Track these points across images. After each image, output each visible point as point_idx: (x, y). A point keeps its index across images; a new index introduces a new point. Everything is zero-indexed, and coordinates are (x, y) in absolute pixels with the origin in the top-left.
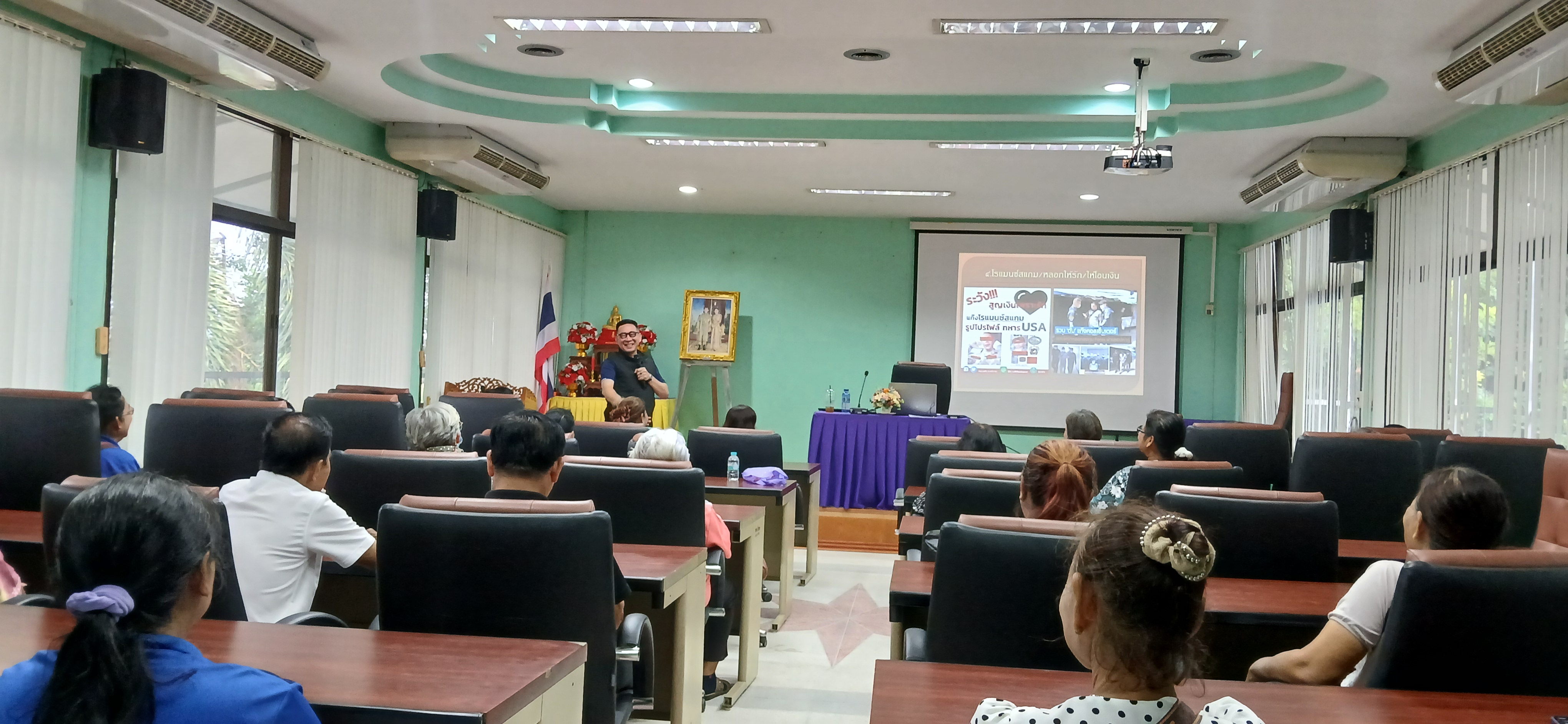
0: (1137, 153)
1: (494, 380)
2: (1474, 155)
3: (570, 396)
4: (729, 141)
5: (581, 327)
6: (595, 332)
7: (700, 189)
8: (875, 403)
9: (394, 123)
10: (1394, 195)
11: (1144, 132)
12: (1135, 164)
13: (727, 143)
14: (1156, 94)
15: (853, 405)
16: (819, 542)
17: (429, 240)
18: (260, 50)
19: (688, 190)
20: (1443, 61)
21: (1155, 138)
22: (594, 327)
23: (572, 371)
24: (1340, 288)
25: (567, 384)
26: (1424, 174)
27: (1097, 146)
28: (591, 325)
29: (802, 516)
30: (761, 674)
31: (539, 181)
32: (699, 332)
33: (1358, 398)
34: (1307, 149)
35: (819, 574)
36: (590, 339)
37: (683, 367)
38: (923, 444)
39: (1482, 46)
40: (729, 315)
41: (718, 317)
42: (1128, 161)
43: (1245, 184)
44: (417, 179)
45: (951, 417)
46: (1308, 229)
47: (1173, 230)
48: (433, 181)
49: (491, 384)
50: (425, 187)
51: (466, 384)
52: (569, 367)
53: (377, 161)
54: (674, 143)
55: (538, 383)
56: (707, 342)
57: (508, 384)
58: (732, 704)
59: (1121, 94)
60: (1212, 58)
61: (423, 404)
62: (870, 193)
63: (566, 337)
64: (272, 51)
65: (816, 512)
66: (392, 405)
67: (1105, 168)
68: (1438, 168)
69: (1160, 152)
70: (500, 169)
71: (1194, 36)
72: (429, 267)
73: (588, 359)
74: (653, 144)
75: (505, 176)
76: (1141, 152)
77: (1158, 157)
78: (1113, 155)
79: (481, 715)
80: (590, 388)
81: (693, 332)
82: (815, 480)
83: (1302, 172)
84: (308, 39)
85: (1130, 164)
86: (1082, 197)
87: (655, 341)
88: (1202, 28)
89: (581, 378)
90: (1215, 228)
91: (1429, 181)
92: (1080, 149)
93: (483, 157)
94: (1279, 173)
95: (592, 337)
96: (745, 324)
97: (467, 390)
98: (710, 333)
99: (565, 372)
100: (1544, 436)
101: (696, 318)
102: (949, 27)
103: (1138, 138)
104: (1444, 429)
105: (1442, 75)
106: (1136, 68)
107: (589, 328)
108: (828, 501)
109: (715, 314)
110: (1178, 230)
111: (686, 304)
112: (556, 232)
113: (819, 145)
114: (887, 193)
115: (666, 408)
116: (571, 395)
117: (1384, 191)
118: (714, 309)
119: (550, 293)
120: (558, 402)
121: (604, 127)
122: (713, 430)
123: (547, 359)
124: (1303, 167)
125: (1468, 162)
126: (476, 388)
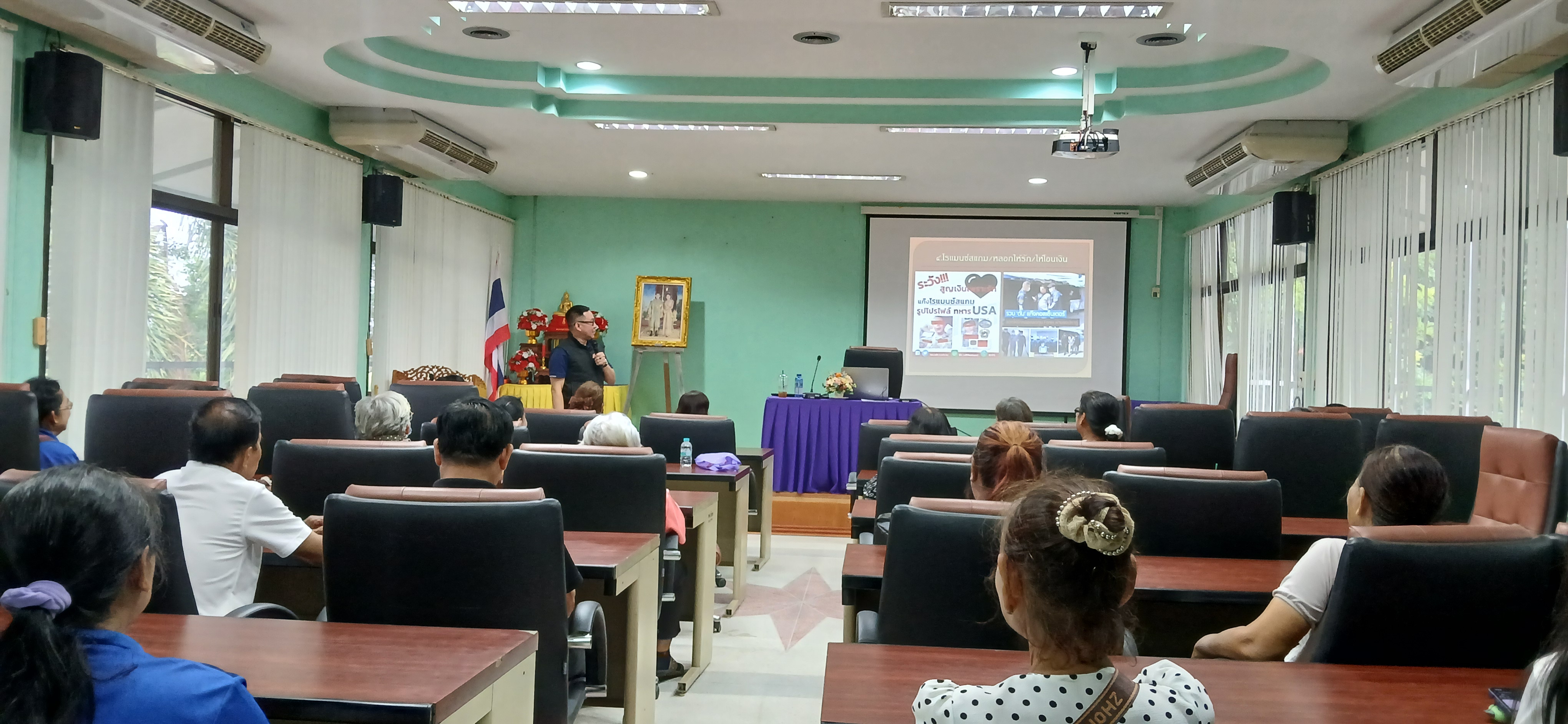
0: (1084, 136)
1: (443, 368)
2: (1413, 138)
3: (521, 384)
4: (679, 125)
5: (531, 314)
6: (546, 318)
7: (651, 174)
8: (828, 388)
9: (337, 107)
10: (1335, 178)
11: (1091, 116)
12: (1083, 147)
13: (676, 127)
14: (1103, 78)
15: (806, 390)
16: (772, 527)
17: (374, 226)
18: (199, 33)
19: (638, 175)
20: (1383, 44)
21: (1102, 121)
22: (544, 314)
23: (523, 358)
24: (1283, 269)
25: (518, 372)
26: (1365, 157)
27: (1045, 130)
28: (542, 312)
29: (755, 501)
30: (715, 659)
31: (486, 166)
32: (651, 318)
33: (1301, 379)
34: (1251, 132)
35: (773, 559)
36: (541, 325)
37: (635, 354)
38: (876, 427)
39: (1421, 30)
40: (681, 301)
41: (670, 303)
42: (1075, 144)
43: (1191, 168)
44: (362, 164)
45: (903, 401)
46: (1252, 211)
47: (1120, 213)
48: (378, 167)
49: (440, 372)
50: (370, 173)
51: (414, 372)
52: (519, 354)
53: (321, 146)
54: (624, 127)
55: (488, 370)
56: (659, 329)
57: (457, 372)
58: (686, 689)
59: (1070, 78)
60: (1158, 41)
61: (370, 392)
62: (822, 177)
63: (516, 324)
64: (211, 34)
65: (769, 497)
66: (339, 393)
67: (1053, 152)
68: (1377, 151)
69: (1107, 136)
70: (446, 154)
71: (1140, 20)
72: (374, 253)
73: (539, 346)
74: (602, 128)
75: (451, 161)
76: (1088, 136)
77: (1105, 141)
78: (1060, 139)
79: (430, 706)
80: (541, 375)
81: (645, 317)
82: (769, 465)
83: (1246, 155)
84: (248, 22)
85: (1078, 147)
86: (1031, 181)
87: (606, 327)
88: (1148, 12)
89: (531, 365)
90: (1161, 211)
91: (1370, 164)
92: (1028, 133)
93: (428, 141)
94: (1224, 156)
95: (542, 324)
96: (696, 310)
97: (415, 378)
98: (662, 319)
99: (515, 360)
100: (1481, 414)
101: (648, 304)
102: (898, 11)
103: (1085, 122)
104: (1385, 407)
105: (1382, 58)
106: (1083, 52)
107: (539, 314)
108: (782, 486)
109: (667, 300)
110: (1124, 213)
111: (638, 290)
112: (505, 218)
113: (770, 129)
114: (838, 177)
115: (618, 394)
116: (522, 382)
117: (1326, 173)
118: (665, 295)
119: (500, 279)
120: (509, 390)
121: (552, 110)
122: (664, 417)
123: (497, 347)
124: (1247, 150)
125: (1408, 144)
126: (425, 375)
